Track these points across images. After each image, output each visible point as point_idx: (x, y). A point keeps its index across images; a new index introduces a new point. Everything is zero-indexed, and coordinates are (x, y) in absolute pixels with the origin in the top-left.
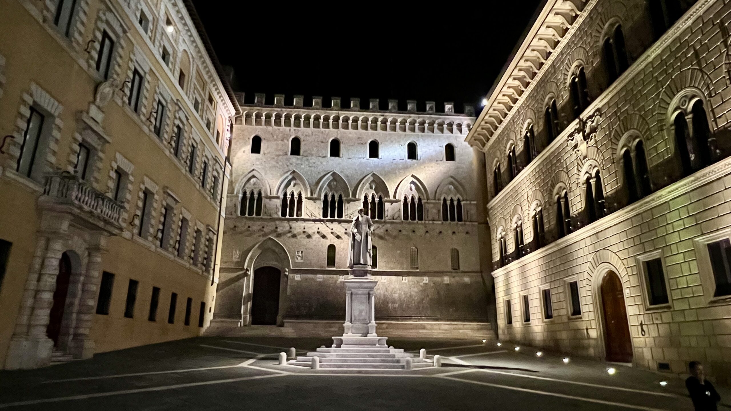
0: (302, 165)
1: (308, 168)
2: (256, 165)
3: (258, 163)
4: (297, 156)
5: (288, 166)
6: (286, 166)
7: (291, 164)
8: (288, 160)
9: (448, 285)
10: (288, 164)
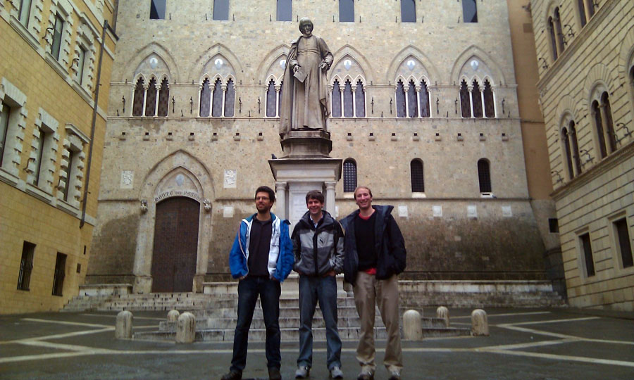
0: (231, 34)
1: (242, 40)
2: (158, 36)
3: (160, 33)
4: (223, 22)
5: (209, 37)
6: (206, 37)
7: (215, 34)
8: (210, 27)
9: (475, 219)
10: (211, 34)
